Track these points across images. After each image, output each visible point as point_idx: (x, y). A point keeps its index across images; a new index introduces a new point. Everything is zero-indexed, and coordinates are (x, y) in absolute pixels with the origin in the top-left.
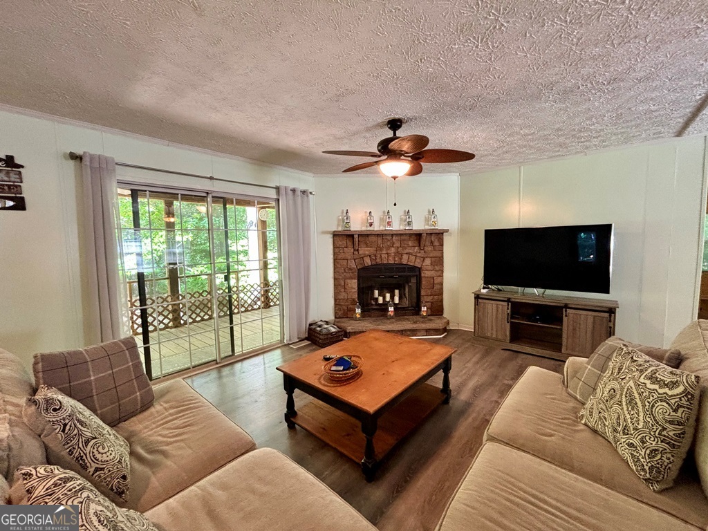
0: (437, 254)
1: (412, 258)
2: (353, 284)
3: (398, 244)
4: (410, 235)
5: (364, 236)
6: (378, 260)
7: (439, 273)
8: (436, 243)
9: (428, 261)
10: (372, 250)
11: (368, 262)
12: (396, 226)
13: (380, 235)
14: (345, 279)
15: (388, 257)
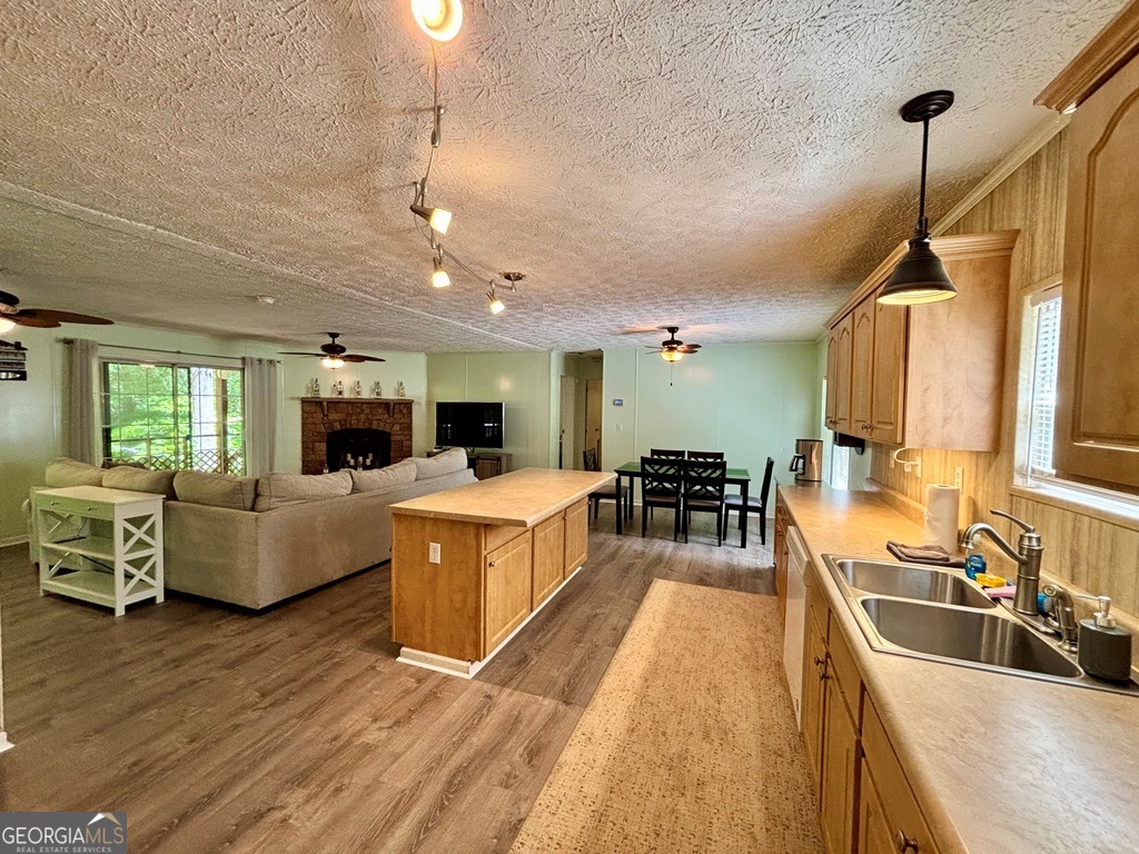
0: (406, 421)
1: (382, 424)
2: (323, 447)
3: (368, 411)
4: (381, 404)
5: (333, 403)
6: (348, 426)
7: (408, 437)
8: (405, 411)
9: (397, 427)
10: (341, 416)
11: (337, 426)
12: (366, 394)
13: (349, 402)
14: (313, 442)
15: (358, 422)
